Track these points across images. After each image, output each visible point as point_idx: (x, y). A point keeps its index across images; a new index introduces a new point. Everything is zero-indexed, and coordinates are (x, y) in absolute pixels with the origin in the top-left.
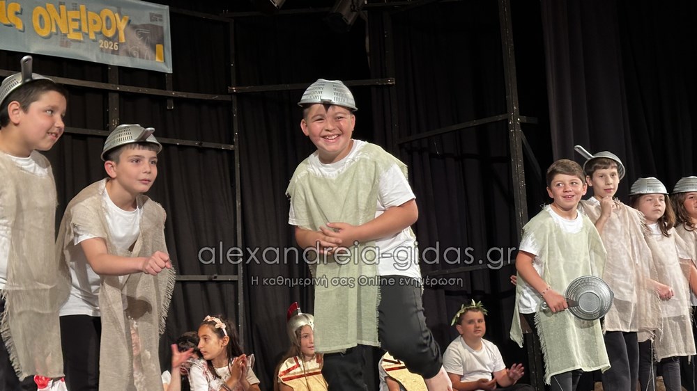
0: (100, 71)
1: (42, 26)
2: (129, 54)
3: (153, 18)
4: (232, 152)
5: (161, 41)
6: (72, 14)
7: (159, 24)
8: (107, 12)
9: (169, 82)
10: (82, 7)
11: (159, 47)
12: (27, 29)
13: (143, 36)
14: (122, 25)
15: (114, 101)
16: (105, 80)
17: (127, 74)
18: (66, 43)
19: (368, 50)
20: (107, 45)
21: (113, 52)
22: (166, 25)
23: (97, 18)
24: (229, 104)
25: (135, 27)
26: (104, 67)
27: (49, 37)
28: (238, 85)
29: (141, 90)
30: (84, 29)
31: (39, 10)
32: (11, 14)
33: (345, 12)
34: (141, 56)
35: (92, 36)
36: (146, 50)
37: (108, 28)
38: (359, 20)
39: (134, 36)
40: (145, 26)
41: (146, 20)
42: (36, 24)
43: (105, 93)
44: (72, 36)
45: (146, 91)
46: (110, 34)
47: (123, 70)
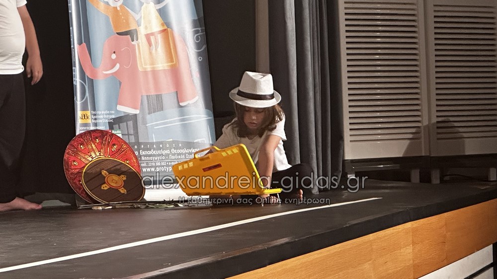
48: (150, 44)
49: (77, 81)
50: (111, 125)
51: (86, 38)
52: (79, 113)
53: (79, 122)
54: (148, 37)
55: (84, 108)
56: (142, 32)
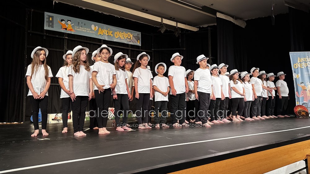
0: (127, 45)
1: (116, 36)
2: (133, 42)
3: (138, 35)
4: (152, 62)
5: (139, 40)
6: (122, 34)
7: (139, 36)
8: (129, 33)
9: (140, 48)
10: (124, 32)
11: (139, 41)
12: (114, 36)
13: (135, 38)
14: (132, 36)
15: (130, 51)
16: (128, 47)
17: (132, 46)
18: (121, 39)
19: (180, 42)
20: (128, 40)
21: (130, 41)
22: (140, 36)
23: (127, 35)
24: (152, 52)
25: (134, 37)
26: (128, 44)
27: (118, 38)
28: (154, 49)
29: (135, 49)
30: (124, 37)
31: (116, 33)
32: (111, 33)
33: (176, 34)
34: (135, 43)
35: (126, 38)
36: (136, 42)
37: (129, 37)
38: (179, 36)
39: (134, 38)
40: (136, 36)
41: (136, 35)
42: (115, 35)
43: (128, 50)
44: (122, 38)
45: (136, 49)
46: (129, 38)
47: (131, 45)
48: (309, 91)
49: (296, 97)
50: (302, 104)
51: (297, 91)
52: (296, 102)
53: (296, 104)
54: (309, 90)
55: (297, 102)
56: (308, 89)
